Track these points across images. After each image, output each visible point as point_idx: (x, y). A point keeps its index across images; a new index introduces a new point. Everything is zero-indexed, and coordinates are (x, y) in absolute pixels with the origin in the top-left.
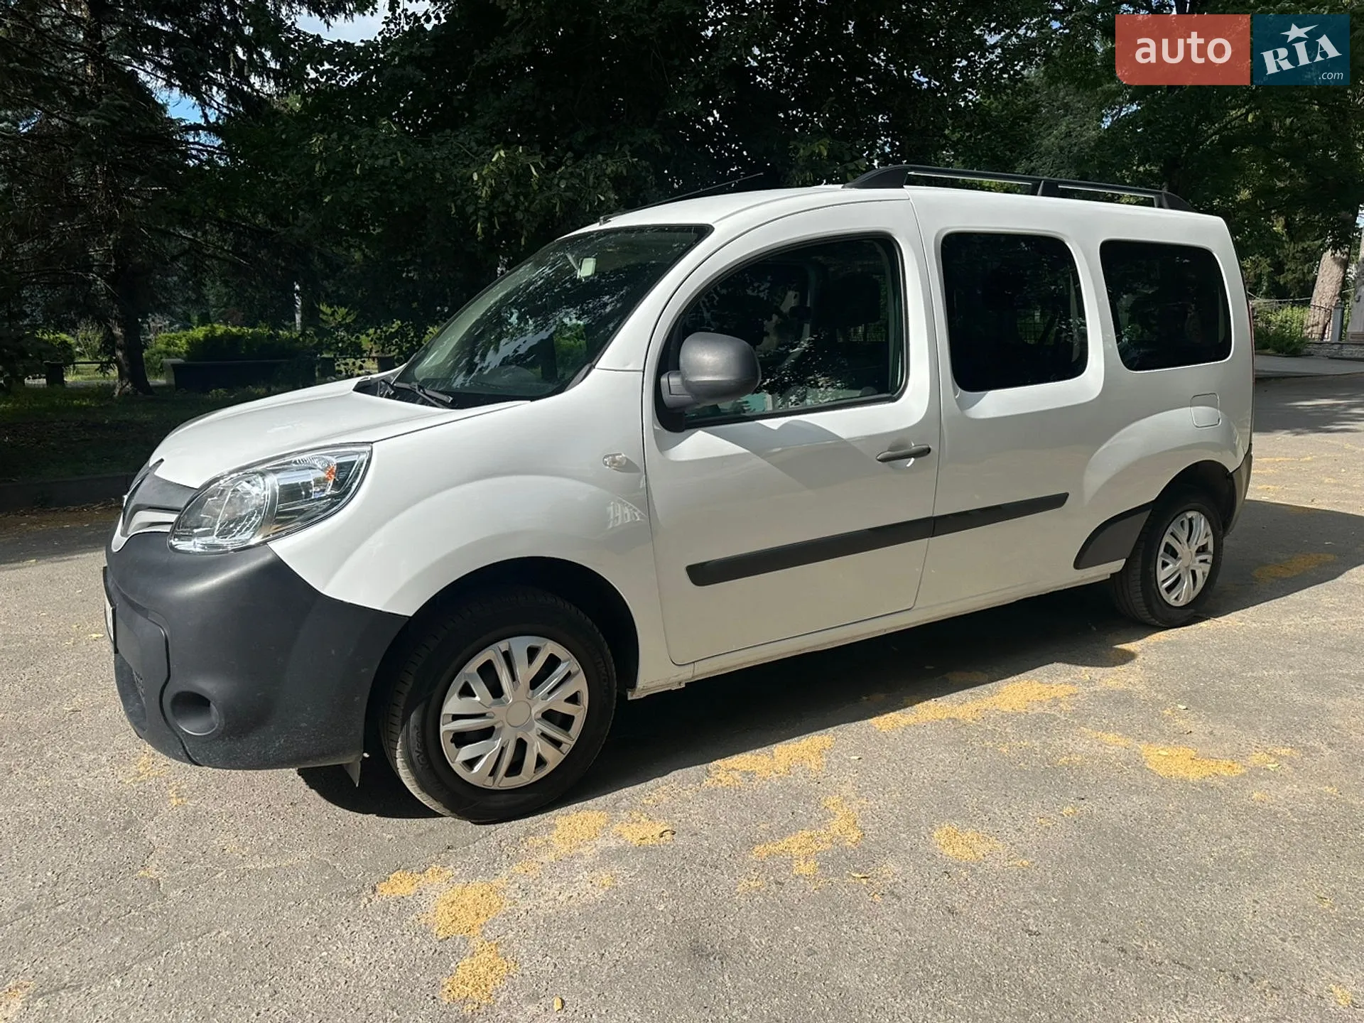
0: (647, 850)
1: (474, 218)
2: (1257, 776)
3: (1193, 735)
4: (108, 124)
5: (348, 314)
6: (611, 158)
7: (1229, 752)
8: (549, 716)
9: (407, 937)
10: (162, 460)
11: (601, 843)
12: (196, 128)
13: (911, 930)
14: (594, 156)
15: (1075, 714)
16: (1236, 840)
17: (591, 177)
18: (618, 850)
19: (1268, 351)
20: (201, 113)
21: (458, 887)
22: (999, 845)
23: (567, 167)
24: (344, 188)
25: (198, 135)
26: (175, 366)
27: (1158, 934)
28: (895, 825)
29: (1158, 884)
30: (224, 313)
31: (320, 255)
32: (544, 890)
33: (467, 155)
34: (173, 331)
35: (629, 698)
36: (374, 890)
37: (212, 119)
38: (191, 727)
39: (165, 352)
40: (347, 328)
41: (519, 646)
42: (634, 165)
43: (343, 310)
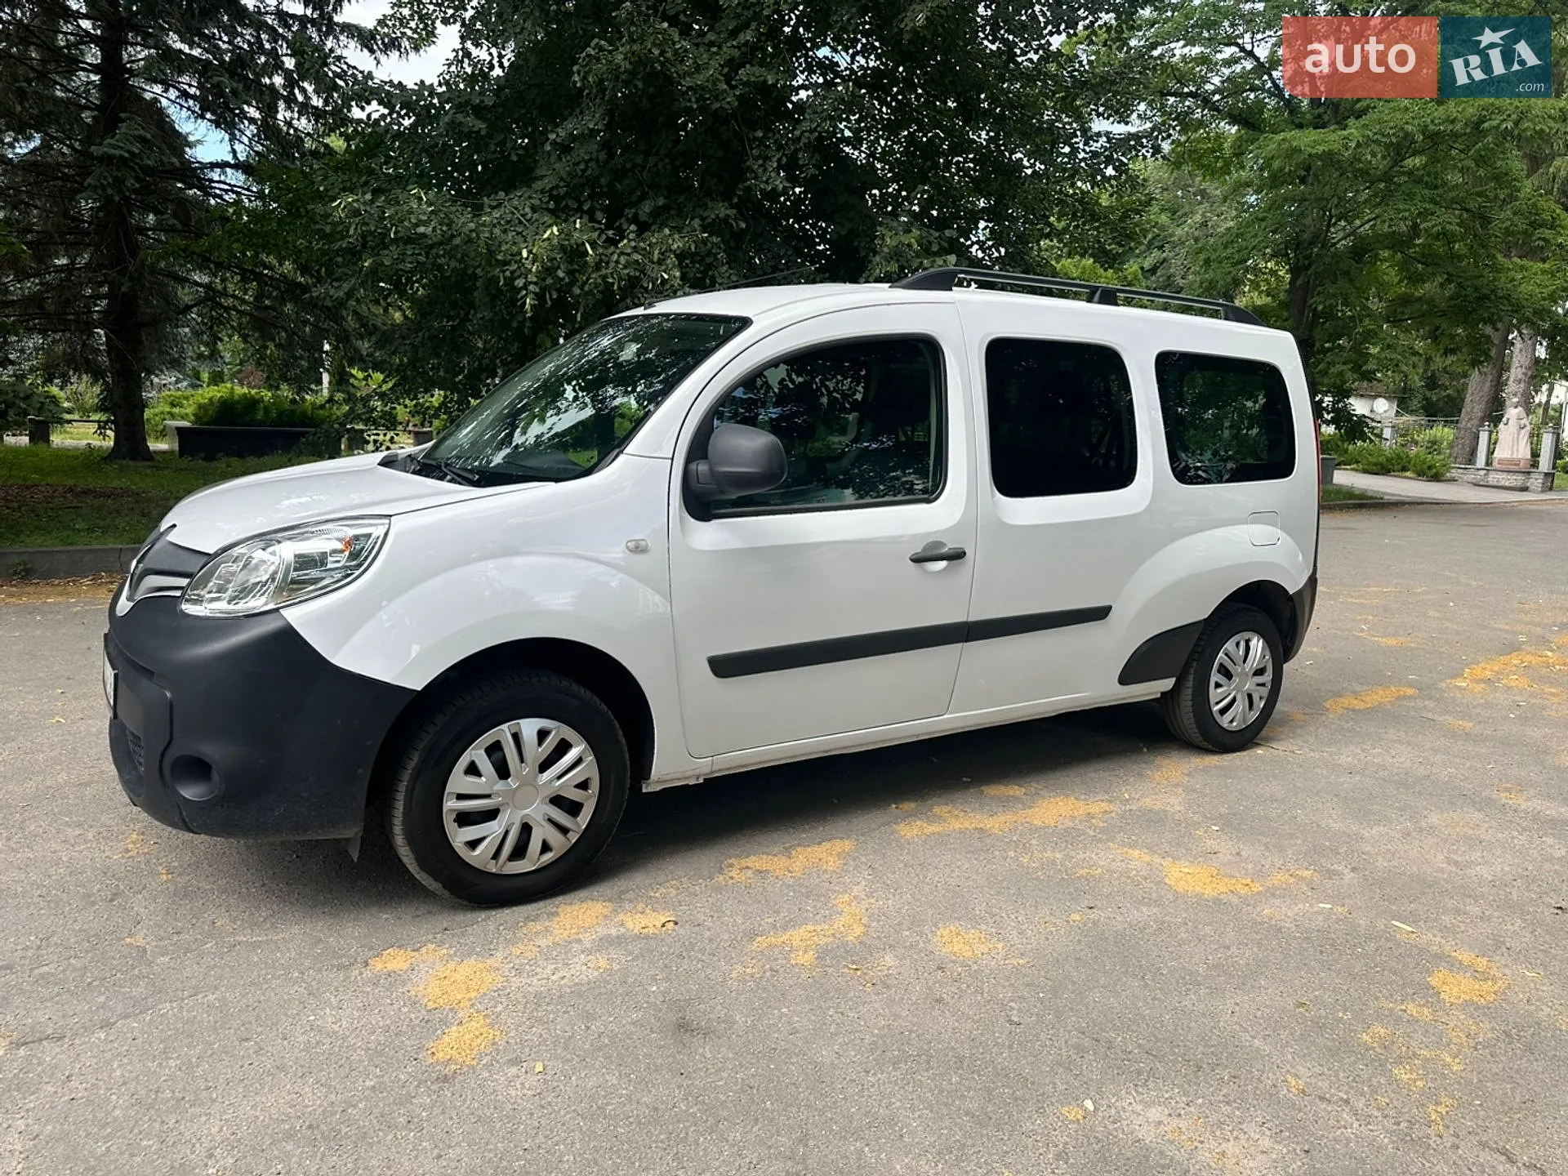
0: (647, 937)
1: (524, 292)
2: (1273, 895)
3: (1220, 855)
4: (126, 155)
5: (384, 381)
6: (680, 232)
7: (1250, 871)
8: (557, 801)
9: (395, 1007)
10: (174, 526)
11: (602, 931)
12: (223, 165)
13: (896, 1016)
14: (660, 230)
15: (1103, 831)
16: (1234, 949)
17: (656, 252)
18: (618, 937)
19: (1408, 474)
20: (229, 149)
21: (451, 965)
22: (1000, 946)
23: (629, 240)
24: (386, 252)
25: (225, 173)
26: (180, 430)
27: (1134, 1028)
28: (900, 924)
29: (1146, 985)
30: (240, 371)
31: (355, 313)
32: (539, 970)
33: (520, 222)
34: (179, 389)
35: (644, 791)
36: (367, 964)
37: (242, 157)
38: (190, 792)
39: (169, 413)
40: (382, 396)
41: (529, 727)
42: (704, 242)
43: (379, 376)
